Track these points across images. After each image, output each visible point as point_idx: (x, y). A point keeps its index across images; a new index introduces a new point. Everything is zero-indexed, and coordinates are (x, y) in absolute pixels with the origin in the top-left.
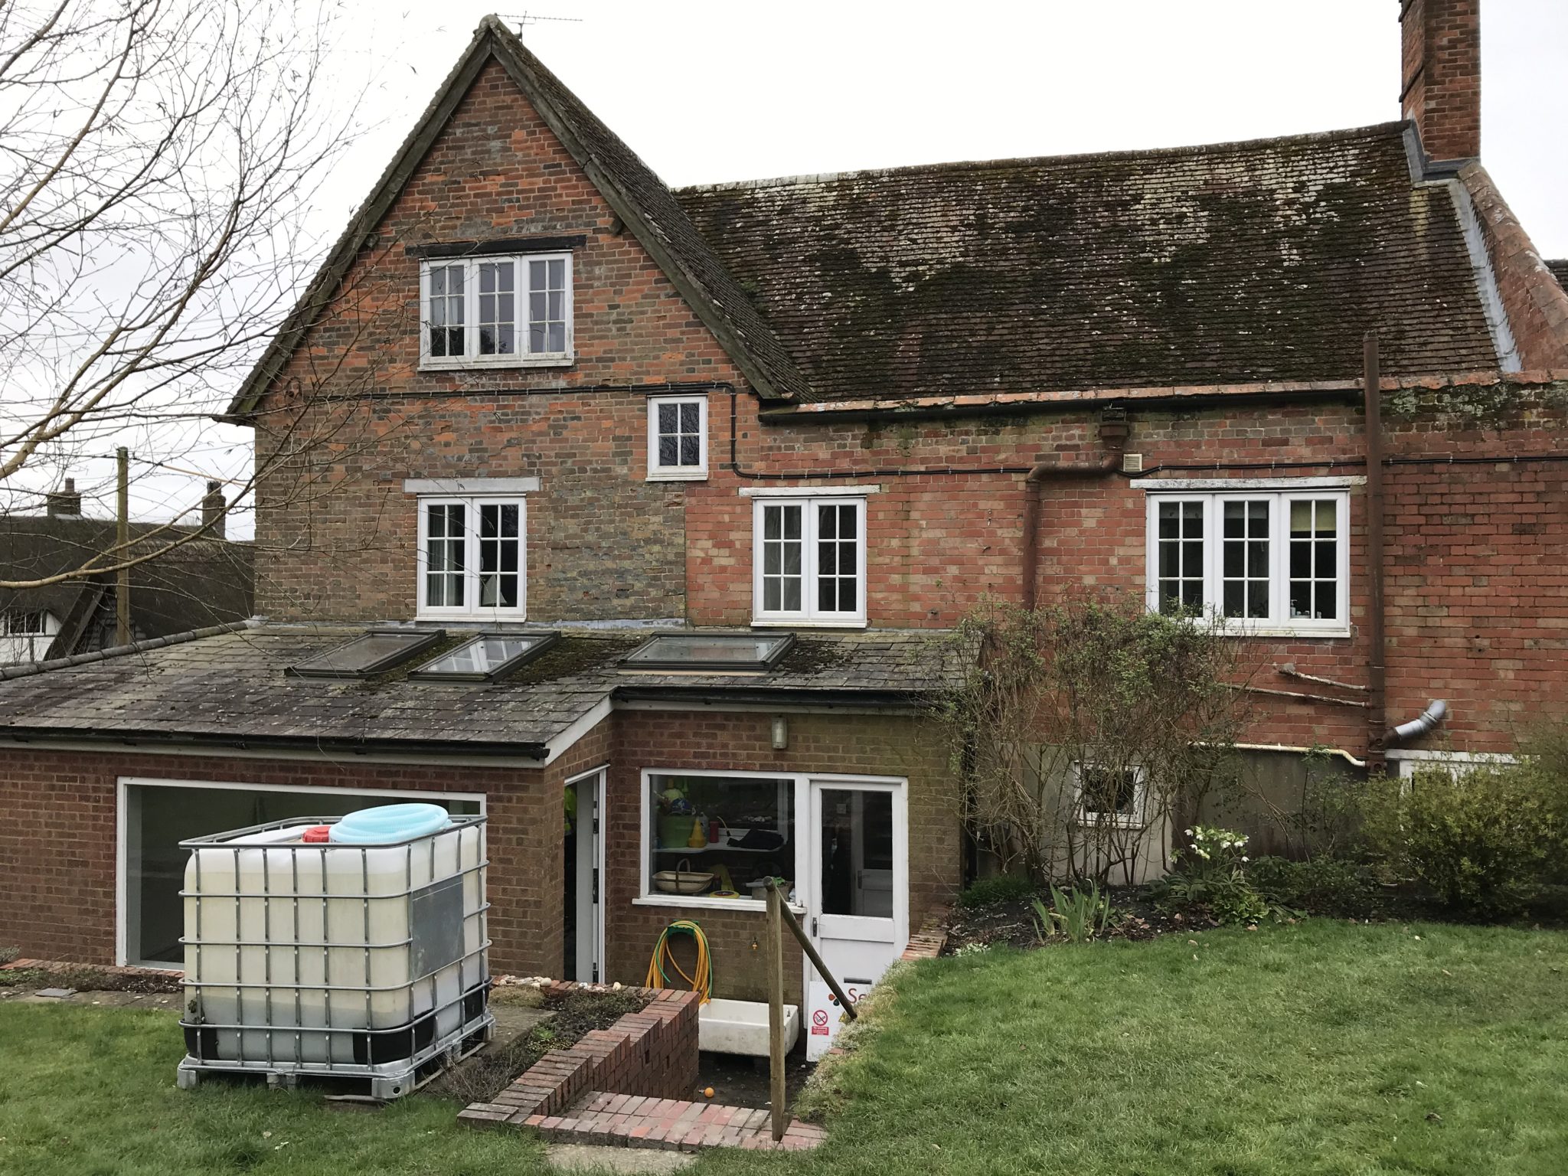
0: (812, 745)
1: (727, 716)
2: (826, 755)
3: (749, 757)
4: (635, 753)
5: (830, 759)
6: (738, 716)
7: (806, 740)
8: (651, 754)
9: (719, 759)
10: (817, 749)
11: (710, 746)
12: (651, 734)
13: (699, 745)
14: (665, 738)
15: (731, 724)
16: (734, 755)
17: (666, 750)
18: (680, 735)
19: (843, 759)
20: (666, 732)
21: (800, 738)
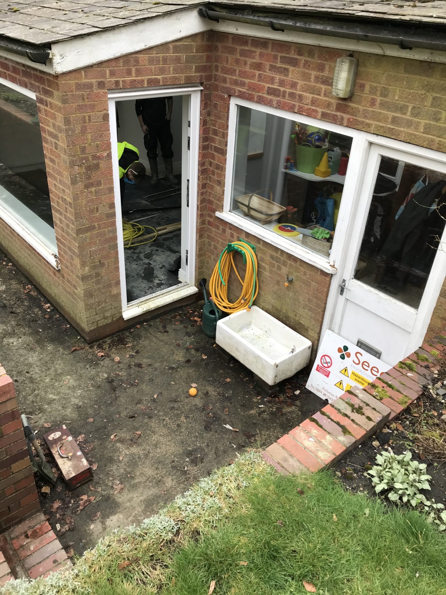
0: (379, 99)
1: (300, 48)
2: (391, 114)
3: (313, 102)
4: (225, 80)
5: (394, 120)
6: (310, 50)
7: (373, 90)
8: (236, 83)
9: (287, 100)
10: (383, 105)
11: (282, 83)
12: (237, 61)
13: (272, 80)
14: (247, 69)
15: (302, 59)
16: (300, 96)
17: (247, 81)
18: (258, 66)
19: (409, 124)
20: (250, 61)
21: (367, 88)
